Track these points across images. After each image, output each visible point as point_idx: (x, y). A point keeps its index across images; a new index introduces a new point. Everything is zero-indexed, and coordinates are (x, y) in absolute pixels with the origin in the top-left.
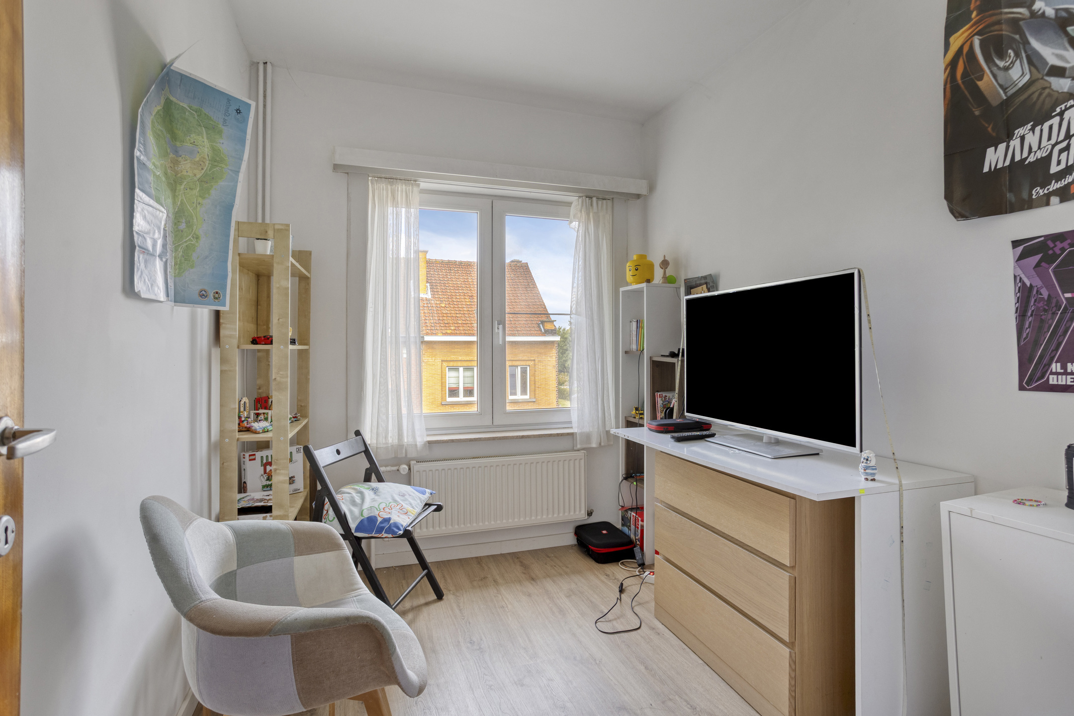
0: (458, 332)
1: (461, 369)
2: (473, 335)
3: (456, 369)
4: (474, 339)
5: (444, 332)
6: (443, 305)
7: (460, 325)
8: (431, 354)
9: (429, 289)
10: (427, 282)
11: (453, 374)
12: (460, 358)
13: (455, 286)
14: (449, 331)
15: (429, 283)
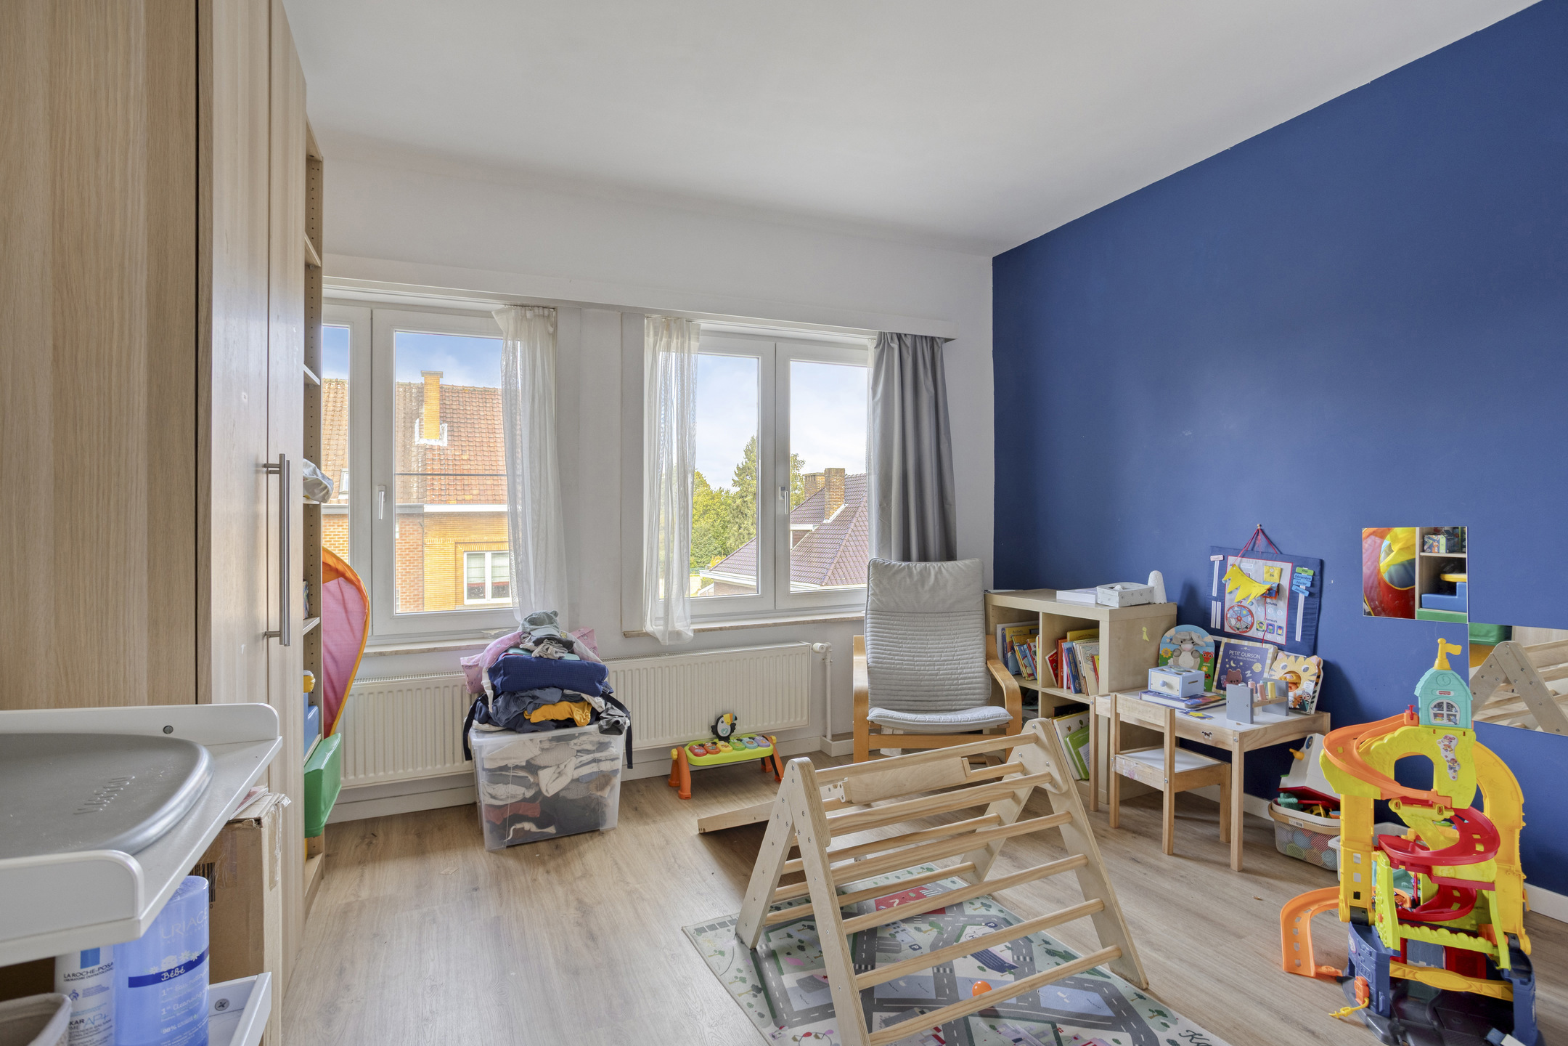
0: (483, 498)
1: (488, 555)
2: (500, 502)
3: (480, 555)
4: (504, 508)
5: (460, 498)
6: (465, 457)
7: (489, 487)
8: (438, 532)
9: (446, 434)
10: (444, 421)
11: (475, 563)
12: (486, 538)
13: (490, 427)
14: (467, 497)
15: (447, 422)
